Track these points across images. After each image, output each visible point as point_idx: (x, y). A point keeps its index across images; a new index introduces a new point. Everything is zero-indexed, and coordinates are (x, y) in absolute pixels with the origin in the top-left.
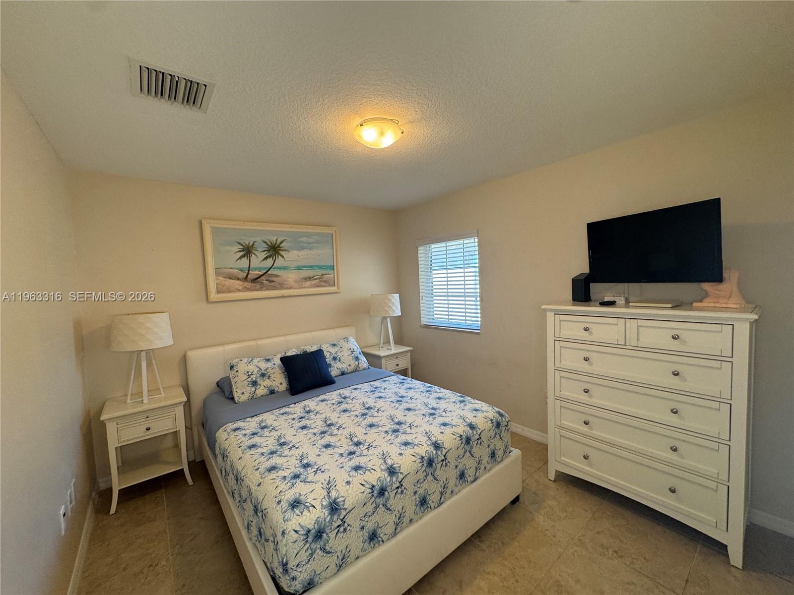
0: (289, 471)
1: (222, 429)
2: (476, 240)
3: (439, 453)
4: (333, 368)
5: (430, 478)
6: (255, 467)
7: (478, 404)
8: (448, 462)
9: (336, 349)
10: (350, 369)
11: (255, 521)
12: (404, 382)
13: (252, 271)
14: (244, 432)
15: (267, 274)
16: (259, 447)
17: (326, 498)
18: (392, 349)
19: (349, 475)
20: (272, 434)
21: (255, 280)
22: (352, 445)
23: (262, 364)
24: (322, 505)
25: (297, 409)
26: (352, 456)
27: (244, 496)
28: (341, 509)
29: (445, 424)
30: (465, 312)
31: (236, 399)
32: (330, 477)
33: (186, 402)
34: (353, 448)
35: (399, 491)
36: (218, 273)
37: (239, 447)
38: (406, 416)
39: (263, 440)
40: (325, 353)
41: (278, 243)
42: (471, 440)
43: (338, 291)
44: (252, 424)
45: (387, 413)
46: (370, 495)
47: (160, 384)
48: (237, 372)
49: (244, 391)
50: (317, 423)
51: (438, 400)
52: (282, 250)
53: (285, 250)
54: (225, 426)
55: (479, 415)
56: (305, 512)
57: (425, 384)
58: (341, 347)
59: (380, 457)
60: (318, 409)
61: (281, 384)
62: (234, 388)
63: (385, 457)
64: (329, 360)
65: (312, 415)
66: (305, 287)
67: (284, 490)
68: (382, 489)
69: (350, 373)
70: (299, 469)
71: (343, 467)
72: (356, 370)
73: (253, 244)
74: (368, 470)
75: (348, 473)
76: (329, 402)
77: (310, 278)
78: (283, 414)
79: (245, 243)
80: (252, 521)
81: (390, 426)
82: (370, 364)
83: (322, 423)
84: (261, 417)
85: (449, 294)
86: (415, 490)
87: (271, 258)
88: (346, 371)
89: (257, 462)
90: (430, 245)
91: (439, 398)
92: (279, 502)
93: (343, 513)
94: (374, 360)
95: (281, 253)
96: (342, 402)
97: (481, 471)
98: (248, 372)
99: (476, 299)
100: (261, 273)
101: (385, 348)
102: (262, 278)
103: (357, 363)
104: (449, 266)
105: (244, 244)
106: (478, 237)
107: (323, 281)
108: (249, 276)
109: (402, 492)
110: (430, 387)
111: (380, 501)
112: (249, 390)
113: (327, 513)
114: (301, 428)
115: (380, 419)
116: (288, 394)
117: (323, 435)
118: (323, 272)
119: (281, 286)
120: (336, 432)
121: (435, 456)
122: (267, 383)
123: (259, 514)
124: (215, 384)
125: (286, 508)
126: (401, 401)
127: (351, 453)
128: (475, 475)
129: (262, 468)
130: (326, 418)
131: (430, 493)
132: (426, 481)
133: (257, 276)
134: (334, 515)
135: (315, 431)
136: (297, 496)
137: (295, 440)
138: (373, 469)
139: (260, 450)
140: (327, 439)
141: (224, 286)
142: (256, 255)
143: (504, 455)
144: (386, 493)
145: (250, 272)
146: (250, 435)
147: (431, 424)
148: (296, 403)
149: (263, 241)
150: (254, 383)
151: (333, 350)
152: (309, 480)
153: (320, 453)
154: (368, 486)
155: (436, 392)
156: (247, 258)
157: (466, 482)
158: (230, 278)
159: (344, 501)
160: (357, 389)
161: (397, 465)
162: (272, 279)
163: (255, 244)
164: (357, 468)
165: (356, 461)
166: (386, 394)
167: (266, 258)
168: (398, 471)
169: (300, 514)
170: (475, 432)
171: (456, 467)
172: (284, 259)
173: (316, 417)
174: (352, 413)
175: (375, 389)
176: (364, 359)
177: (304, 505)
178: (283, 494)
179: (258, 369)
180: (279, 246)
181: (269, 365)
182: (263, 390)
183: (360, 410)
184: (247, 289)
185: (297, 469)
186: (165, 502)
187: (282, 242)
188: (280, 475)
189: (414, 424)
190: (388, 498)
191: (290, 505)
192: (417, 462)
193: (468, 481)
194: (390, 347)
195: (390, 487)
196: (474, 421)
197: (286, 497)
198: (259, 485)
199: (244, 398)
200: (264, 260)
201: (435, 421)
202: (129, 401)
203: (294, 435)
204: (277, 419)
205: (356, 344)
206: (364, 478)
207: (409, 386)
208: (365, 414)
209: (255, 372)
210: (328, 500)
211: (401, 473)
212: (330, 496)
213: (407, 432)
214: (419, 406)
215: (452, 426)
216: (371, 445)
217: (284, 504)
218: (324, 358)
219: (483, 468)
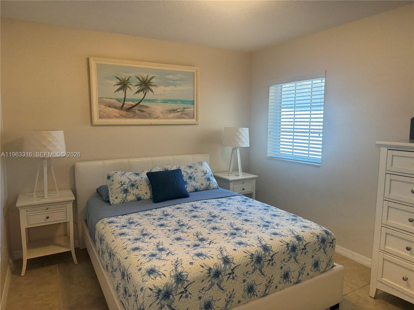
0: (148, 252)
1: (100, 221)
2: (324, 81)
3: (267, 254)
4: (188, 185)
5: (258, 272)
6: (123, 247)
7: (308, 223)
8: (275, 262)
9: (192, 170)
10: (203, 187)
11: (122, 284)
12: (246, 201)
13: (127, 102)
14: (116, 224)
15: (139, 105)
16: (127, 235)
17: (174, 271)
18: (240, 175)
19: (192, 258)
20: (137, 227)
21: (129, 109)
22: (197, 240)
23: (132, 177)
24: (170, 275)
25: (158, 212)
26: (196, 247)
27: (115, 267)
28: (184, 280)
29: (275, 234)
30: (309, 147)
31: (111, 202)
32: (178, 258)
33: (74, 200)
34: (198, 242)
35: (231, 276)
36: (101, 101)
37: (113, 234)
38: (243, 224)
39: (130, 231)
40: (183, 173)
41: (149, 79)
42: (296, 249)
43: (196, 123)
44: (123, 220)
45: (227, 221)
46: (207, 275)
47: (56, 186)
48: (113, 181)
49: (118, 196)
50: (172, 223)
51: (273, 217)
52: (152, 86)
53: (154, 86)
54: (102, 220)
55: (307, 230)
56: (158, 278)
57: (265, 204)
58: (196, 169)
59: (218, 250)
60: (174, 213)
61: (146, 193)
62: (110, 193)
63: (222, 250)
64: (185, 178)
65: (169, 218)
66: (169, 118)
67: (144, 262)
68: (217, 273)
69: (202, 190)
70: (156, 251)
71: (189, 253)
72: (207, 189)
73: (128, 79)
74: (207, 257)
75: (192, 257)
76: (183, 209)
77: (174, 111)
78: (146, 215)
79: (122, 77)
80: (120, 284)
81: (229, 230)
82: (220, 185)
83: (176, 223)
84: (129, 216)
85: (295, 130)
86: (244, 278)
87: (143, 92)
88: (199, 188)
89: (125, 244)
90: (281, 85)
91: (275, 215)
92: (140, 269)
93: (186, 284)
94: (223, 183)
95: (151, 87)
96: (193, 211)
97: (304, 276)
98: (121, 182)
99: (319, 135)
100: (134, 104)
101: (234, 174)
102: (135, 108)
103: (208, 183)
104: (297, 104)
105: (121, 79)
106: (326, 77)
107: (184, 114)
108: (124, 106)
109: (233, 278)
110: (268, 206)
111: (216, 281)
112: (121, 196)
113: (174, 281)
114: (159, 225)
115: (221, 224)
116: (152, 201)
117: (176, 232)
118: (185, 106)
119: (150, 116)
120: (186, 230)
121: (263, 256)
122: (136, 191)
123: (125, 278)
124: (95, 191)
125: (145, 273)
126: (241, 214)
127: (196, 245)
128: (298, 278)
129: (129, 248)
130: (179, 220)
131: (257, 284)
132: (254, 274)
133: (131, 106)
134: (179, 283)
135: (170, 228)
136: (153, 267)
137: (154, 233)
138: (211, 257)
139: (128, 237)
140: (179, 234)
141: (104, 113)
142: (130, 89)
143: (327, 267)
144: (220, 276)
145: (126, 102)
146: (121, 227)
147: (264, 232)
148: (157, 208)
149: (136, 77)
150: (126, 191)
151: (189, 171)
152: (162, 258)
153: (172, 243)
154: (206, 268)
155: (273, 210)
156: (123, 90)
157: (290, 282)
158: (110, 107)
159: (187, 275)
160: (206, 202)
161: (231, 257)
162: (143, 109)
163: (130, 79)
164: (199, 255)
165: (199, 250)
166: (230, 208)
167: (138, 92)
168: (231, 261)
169: (154, 279)
170: (301, 243)
171: (281, 268)
172: (153, 93)
173: (172, 219)
174: (200, 219)
175: (221, 204)
176: (214, 180)
177: (158, 273)
178: (143, 265)
179: (129, 180)
180: (149, 82)
181: (138, 178)
182: (132, 197)
183: (206, 217)
184: (122, 117)
185: (154, 251)
186: (58, 273)
187: (151, 79)
188: (142, 253)
189: (249, 231)
190: (222, 280)
191: (148, 272)
192: (248, 257)
193: (291, 282)
194: (238, 174)
195: (224, 272)
196: (301, 234)
197: (145, 267)
198: (126, 258)
199: (117, 201)
200: (136, 93)
201: (267, 230)
202: (34, 196)
203: (154, 230)
204: (141, 218)
205: (209, 168)
206: (204, 262)
207: (250, 204)
208: (211, 220)
209: (127, 182)
210: (175, 273)
211: (233, 263)
212: (177, 270)
213: (242, 236)
214: (256, 219)
215: (281, 235)
216: (212, 241)
217: (143, 271)
218: (182, 176)
219: (305, 273)
